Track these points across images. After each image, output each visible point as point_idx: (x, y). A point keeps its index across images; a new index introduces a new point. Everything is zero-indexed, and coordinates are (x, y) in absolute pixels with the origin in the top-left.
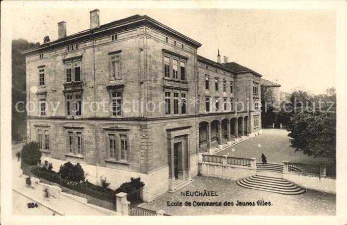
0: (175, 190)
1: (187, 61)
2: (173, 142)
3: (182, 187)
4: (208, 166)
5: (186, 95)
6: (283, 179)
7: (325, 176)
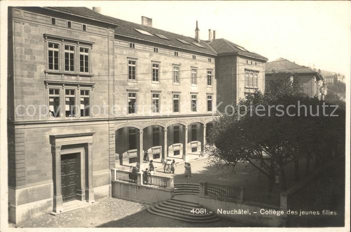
0: (61, 211)
1: (92, 46)
2: (59, 153)
3: (71, 210)
4: (122, 185)
5: (91, 92)
6: (198, 204)
7: (242, 201)
